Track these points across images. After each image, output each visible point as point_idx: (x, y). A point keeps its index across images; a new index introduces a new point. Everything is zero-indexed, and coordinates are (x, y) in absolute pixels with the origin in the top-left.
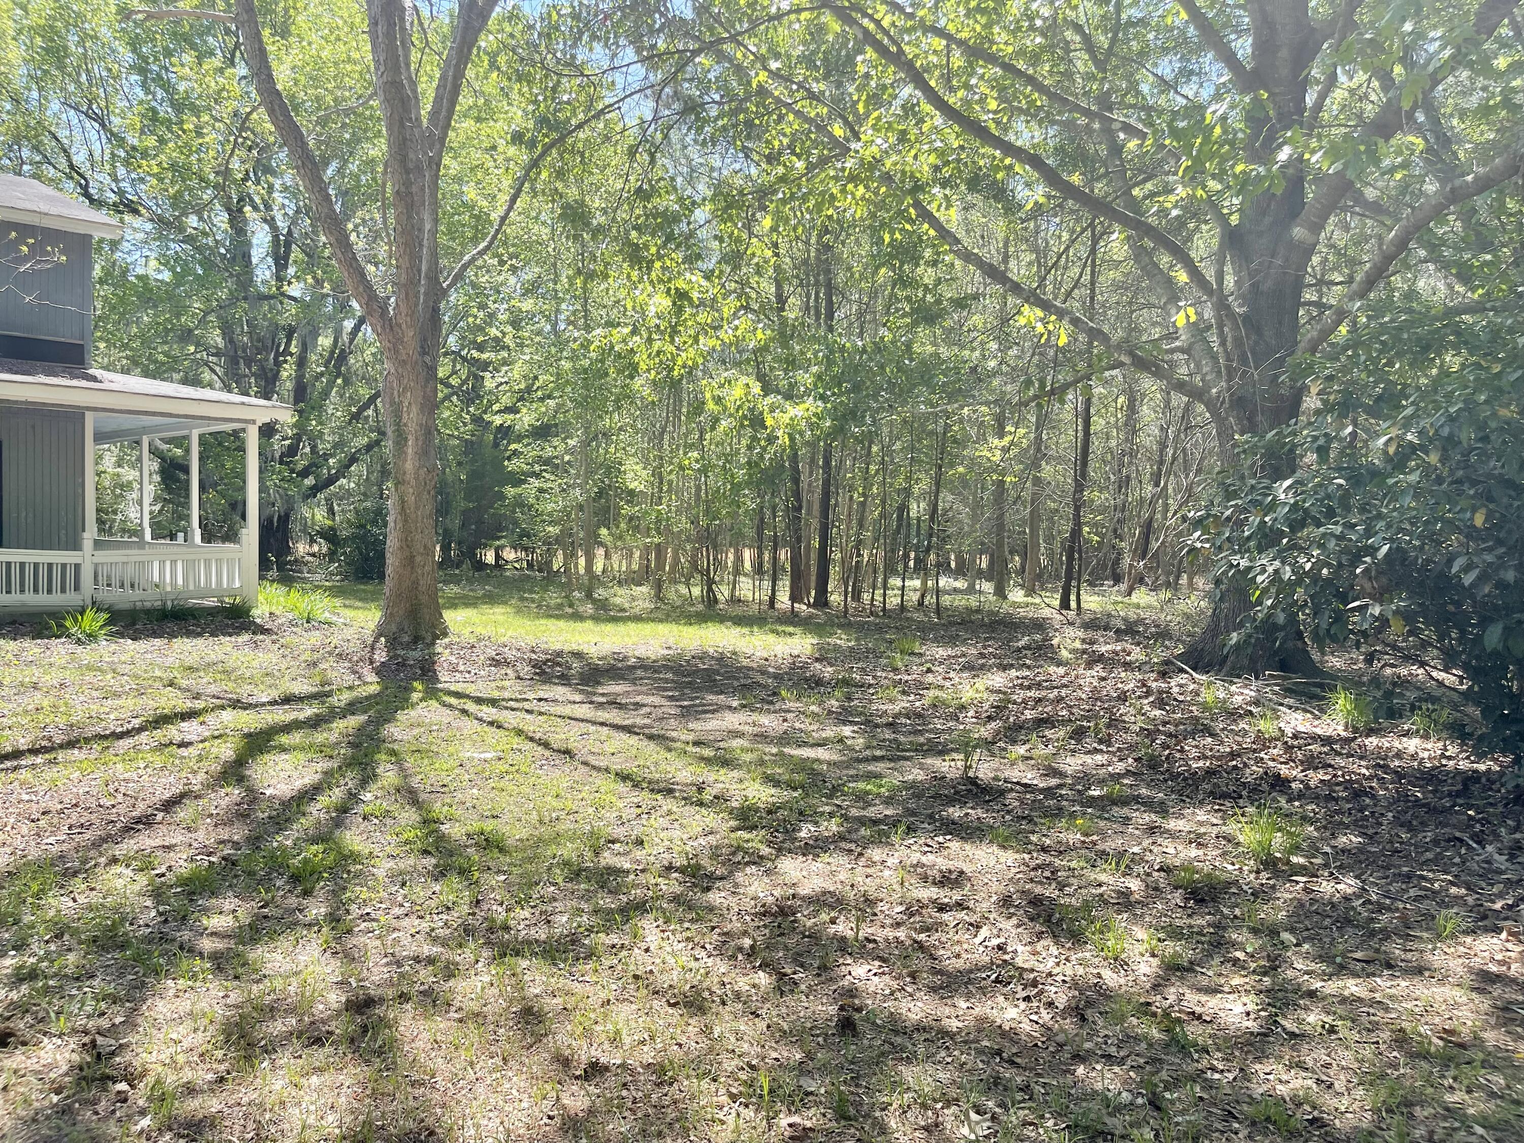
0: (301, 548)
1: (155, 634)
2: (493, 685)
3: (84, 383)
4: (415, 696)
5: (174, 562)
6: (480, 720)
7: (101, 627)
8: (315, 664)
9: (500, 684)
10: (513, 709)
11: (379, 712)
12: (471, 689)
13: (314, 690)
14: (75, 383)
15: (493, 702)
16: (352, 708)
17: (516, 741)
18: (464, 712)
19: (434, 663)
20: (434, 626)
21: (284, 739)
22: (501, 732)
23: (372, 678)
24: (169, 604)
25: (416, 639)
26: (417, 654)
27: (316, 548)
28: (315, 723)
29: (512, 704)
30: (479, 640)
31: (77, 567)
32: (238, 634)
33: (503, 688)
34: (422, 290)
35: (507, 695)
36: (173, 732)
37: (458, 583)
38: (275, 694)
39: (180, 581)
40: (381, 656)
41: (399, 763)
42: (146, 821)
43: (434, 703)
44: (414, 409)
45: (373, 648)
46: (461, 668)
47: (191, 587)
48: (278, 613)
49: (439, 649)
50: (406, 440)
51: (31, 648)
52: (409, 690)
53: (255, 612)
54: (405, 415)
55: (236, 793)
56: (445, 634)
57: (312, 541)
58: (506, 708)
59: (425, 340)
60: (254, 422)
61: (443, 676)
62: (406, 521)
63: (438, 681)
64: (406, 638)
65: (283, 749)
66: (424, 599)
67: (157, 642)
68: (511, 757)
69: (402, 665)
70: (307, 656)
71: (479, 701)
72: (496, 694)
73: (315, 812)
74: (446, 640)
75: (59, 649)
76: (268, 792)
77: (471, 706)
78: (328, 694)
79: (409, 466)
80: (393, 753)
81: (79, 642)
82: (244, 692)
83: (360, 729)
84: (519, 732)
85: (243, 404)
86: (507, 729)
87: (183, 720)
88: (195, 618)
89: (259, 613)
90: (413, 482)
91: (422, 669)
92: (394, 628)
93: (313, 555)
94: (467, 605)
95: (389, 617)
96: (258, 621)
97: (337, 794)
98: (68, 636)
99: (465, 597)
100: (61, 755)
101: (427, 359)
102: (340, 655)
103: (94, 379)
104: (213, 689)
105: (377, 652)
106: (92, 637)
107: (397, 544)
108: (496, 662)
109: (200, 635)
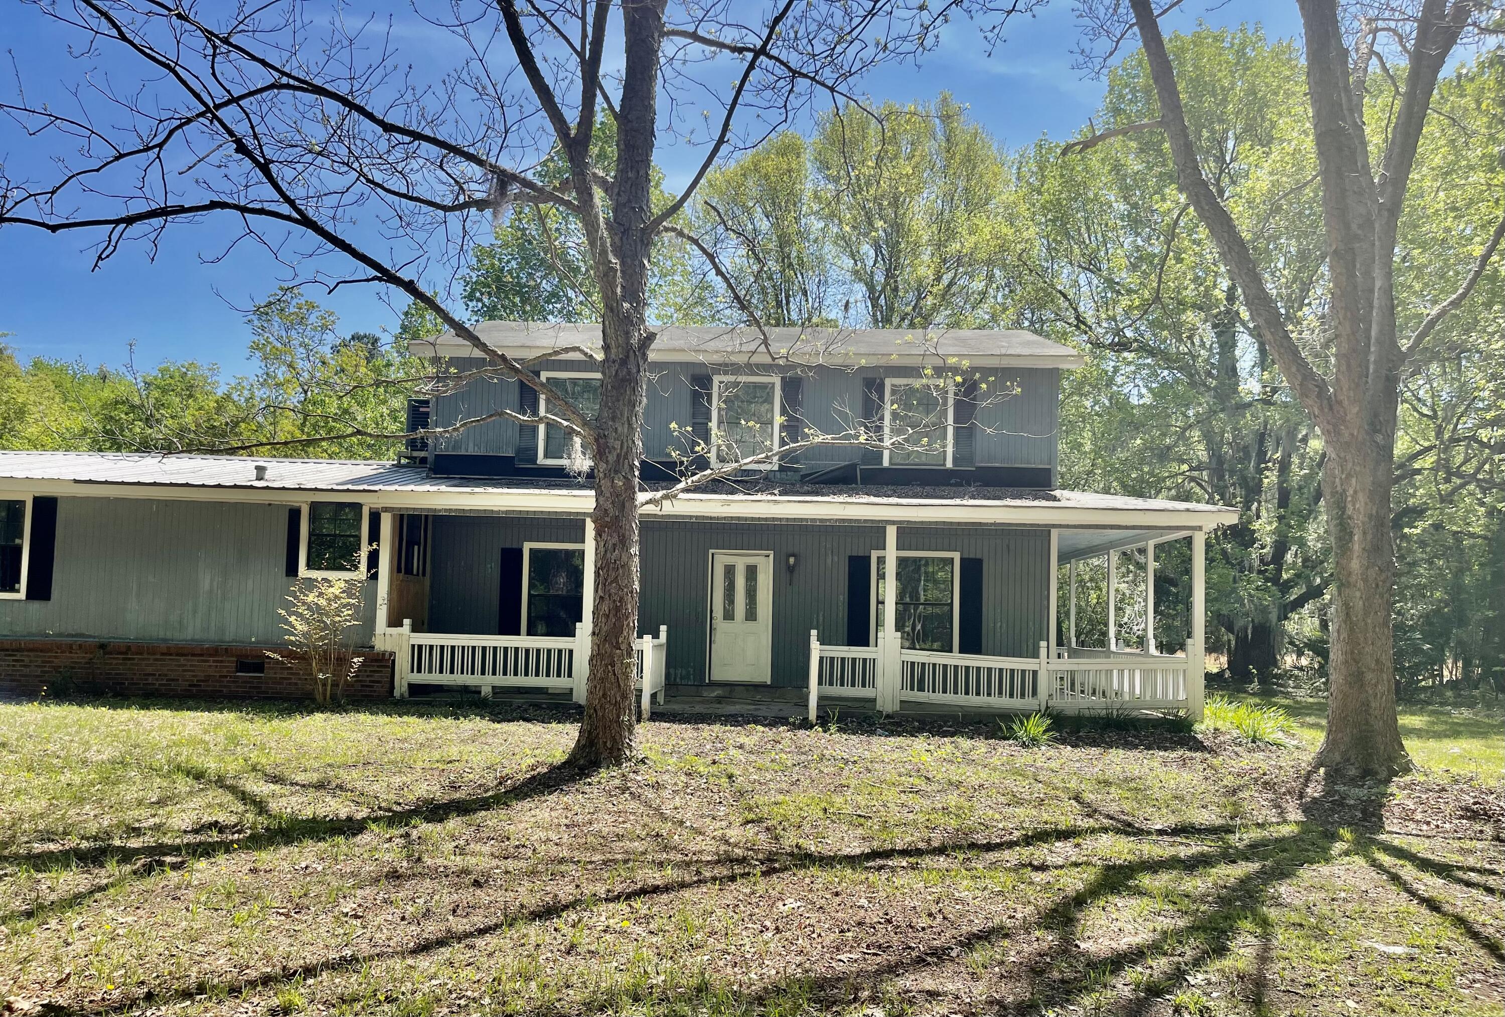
0: (1289, 660)
1: (1094, 743)
2: (1456, 844)
3: (1044, 503)
4: (1338, 847)
5: (1132, 673)
6: (1413, 893)
7: (1045, 732)
8: (1234, 792)
9: (1468, 844)
10: (1468, 884)
11: (1278, 863)
12: (1420, 847)
13: (1219, 822)
14: (1036, 503)
15: (1443, 870)
16: (1253, 851)
17: (1449, 935)
18: (1395, 878)
19: (1382, 806)
20: (1391, 759)
21: (1146, 880)
22: (1437, 918)
23: (1295, 815)
24: (1115, 713)
25: (1367, 773)
26: (1362, 793)
27: (1304, 662)
28: (1192, 865)
29: (1474, 876)
30: (1456, 782)
31: (1035, 673)
32: (1173, 749)
33: (1471, 852)
34: (1372, 358)
35: (1471, 861)
36: (1041, 853)
37: (1471, 706)
38: (1172, 821)
39: (1137, 691)
40: (1314, 790)
41: (1266, 937)
42: (940, 955)
43: (1359, 861)
44: (1362, 498)
45: (1308, 779)
46: (1419, 816)
47: (1148, 698)
48: (1223, 729)
49: (1392, 789)
50: (1351, 534)
51: (980, 747)
52: (1334, 837)
53: (1197, 727)
54: (1350, 506)
55: (1050, 939)
56: (1407, 770)
57: (1300, 654)
58: (1460, 881)
59: (1376, 415)
60: (1200, 528)
61: (1391, 824)
62: (1352, 630)
63: (1380, 828)
64: (1352, 772)
65: (1140, 892)
66: (1378, 725)
67: (1094, 751)
68: (1431, 961)
69: (1340, 804)
70: (1229, 781)
71: (1425, 865)
72: (1454, 859)
73: (1120, 986)
74: (1407, 779)
75: (1004, 749)
76: (1083, 946)
77: (1408, 872)
78: (1229, 830)
79: (1355, 565)
80: (1265, 923)
81: (1024, 745)
82: (1142, 815)
83: (1243, 882)
84: (1460, 921)
85: (1188, 510)
86: (1445, 914)
87: (1058, 839)
88: (1136, 729)
89: (1201, 729)
90: (1360, 584)
91: (1364, 812)
92: (1337, 757)
93: (1301, 669)
94: (1473, 735)
95: (1331, 744)
96: (1199, 736)
97: (1160, 965)
98: (1016, 739)
99: (1477, 724)
100: (927, 861)
101: (1379, 438)
102: (1266, 783)
103: (1055, 499)
104: (1113, 809)
105: (1312, 785)
106: (1034, 741)
107: (1341, 658)
108: (1472, 814)
109: (1136, 747)
